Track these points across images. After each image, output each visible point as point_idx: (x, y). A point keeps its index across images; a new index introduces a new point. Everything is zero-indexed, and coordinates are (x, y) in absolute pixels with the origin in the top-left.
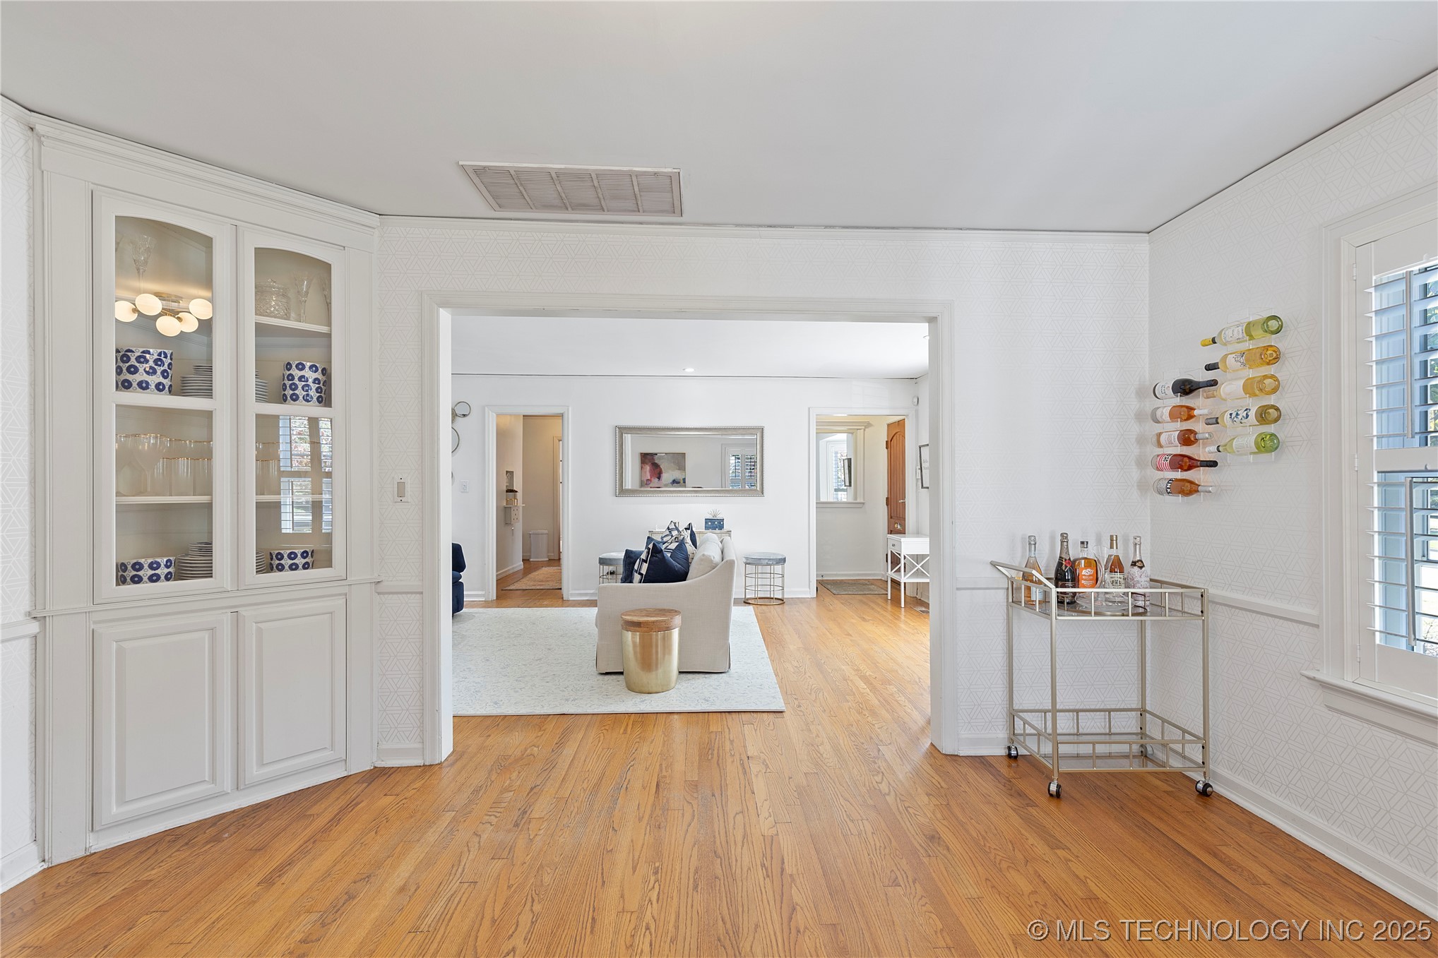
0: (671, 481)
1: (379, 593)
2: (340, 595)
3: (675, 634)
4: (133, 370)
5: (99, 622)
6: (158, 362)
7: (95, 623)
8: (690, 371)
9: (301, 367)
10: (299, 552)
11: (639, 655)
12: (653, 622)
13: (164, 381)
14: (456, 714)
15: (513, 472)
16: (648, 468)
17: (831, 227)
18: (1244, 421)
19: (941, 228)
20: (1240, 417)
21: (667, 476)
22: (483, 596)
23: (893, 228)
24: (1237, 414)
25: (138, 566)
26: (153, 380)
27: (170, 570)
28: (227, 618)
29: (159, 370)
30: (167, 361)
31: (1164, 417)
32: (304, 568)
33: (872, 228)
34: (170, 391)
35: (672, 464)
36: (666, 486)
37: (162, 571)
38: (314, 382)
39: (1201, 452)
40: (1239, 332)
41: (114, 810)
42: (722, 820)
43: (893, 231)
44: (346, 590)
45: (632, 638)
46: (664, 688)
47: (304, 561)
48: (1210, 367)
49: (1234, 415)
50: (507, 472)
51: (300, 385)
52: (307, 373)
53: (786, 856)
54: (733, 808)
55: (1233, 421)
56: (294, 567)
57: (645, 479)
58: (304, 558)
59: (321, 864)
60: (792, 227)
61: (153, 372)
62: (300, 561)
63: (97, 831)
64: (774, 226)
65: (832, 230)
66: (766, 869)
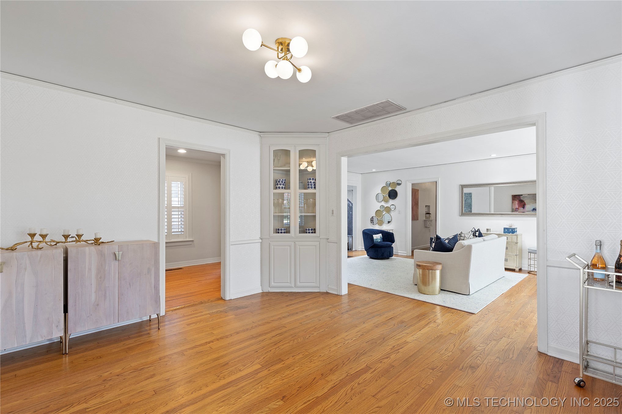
0: (532, 209)
1: (328, 242)
2: (318, 241)
3: (438, 273)
4: (278, 184)
5: (271, 241)
6: (282, 182)
7: (270, 241)
8: (494, 156)
9: (310, 179)
10: (310, 229)
11: (421, 279)
12: (425, 266)
13: (283, 186)
14: (349, 283)
15: (430, 206)
16: (516, 202)
17: (473, 94)
19: (537, 77)
21: (528, 207)
22: (406, 253)
23: (508, 85)
25: (279, 230)
26: (281, 186)
27: (285, 231)
28: (293, 244)
29: (282, 184)
30: (284, 181)
32: (311, 233)
33: (496, 88)
34: (285, 189)
35: (533, 200)
36: (528, 211)
37: (283, 231)
38: (313, 183)
41: (273, 283)
42: (397, 333)
43: (508, 86)
44: (319, 240)
45: (419, 271)
46: (433, 294)
47: (312, 231)
50: (426, 206)
51: (310, 184)
52: (311, 181)
53: (405, 348)
54: (407, 331)
56: (309, 233)
57: (514, 208)
58: (312, 230)
59: (298, 306)
60: (455, 99)
61: (280, 184)
62: (311, 231)
63: (271, 287)
64: (447, 101)
65: (475, 95)
66: (393, 348)
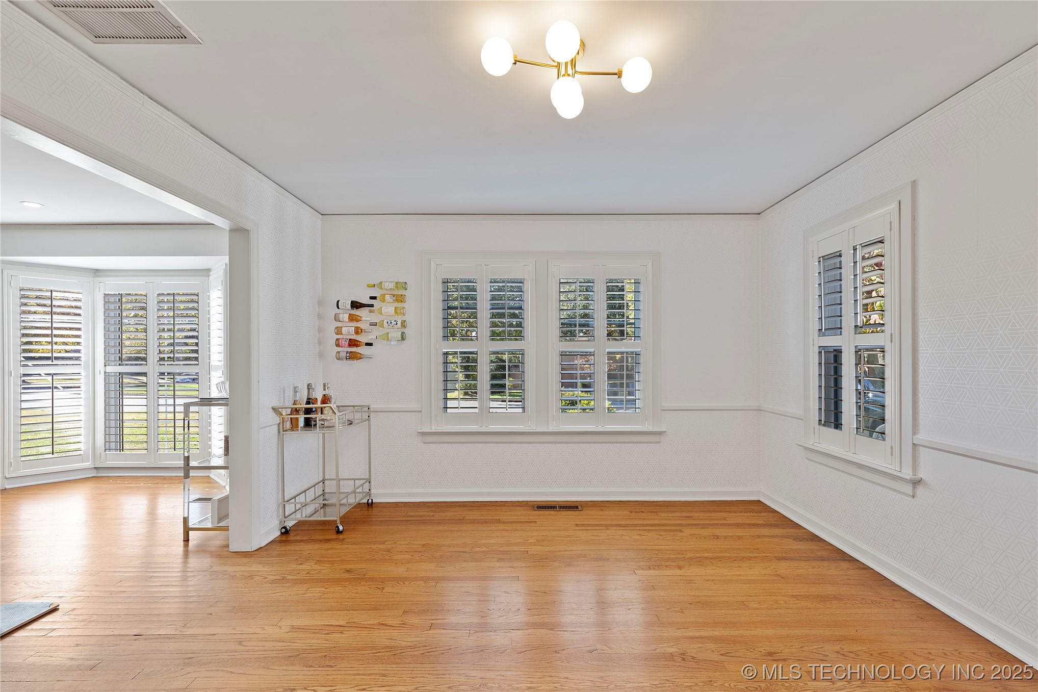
18: (395, 326)
20: (393, 324)
24: (391, 322)
31: (344, 319)
39: (362, 339)
40: (392, 286)
48: (372, 298)
49: (389, 323)
55: (389, 325)
60: (167, 109)
64: (155, 101)
65: (194, 131)
